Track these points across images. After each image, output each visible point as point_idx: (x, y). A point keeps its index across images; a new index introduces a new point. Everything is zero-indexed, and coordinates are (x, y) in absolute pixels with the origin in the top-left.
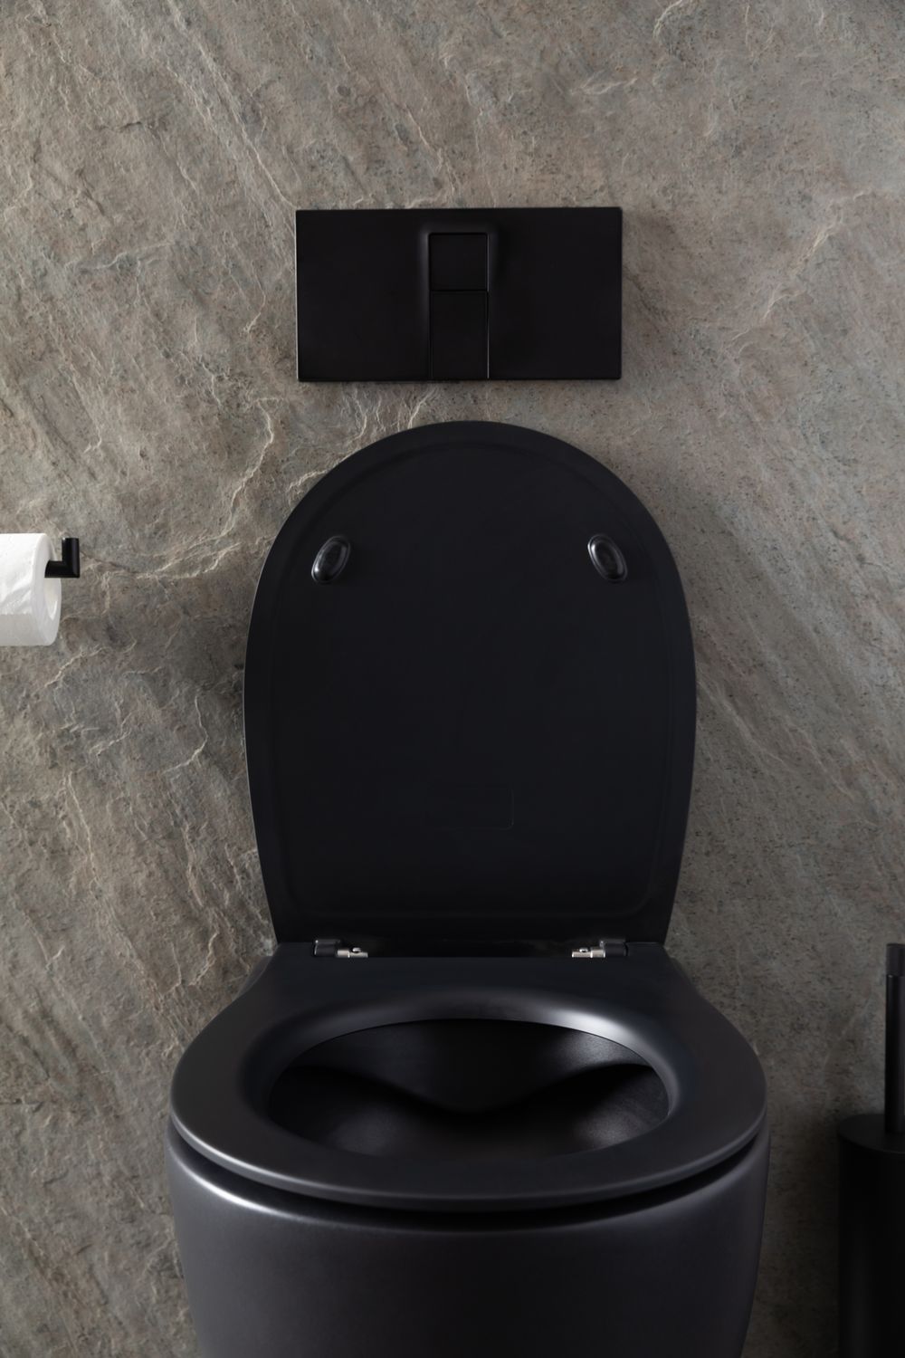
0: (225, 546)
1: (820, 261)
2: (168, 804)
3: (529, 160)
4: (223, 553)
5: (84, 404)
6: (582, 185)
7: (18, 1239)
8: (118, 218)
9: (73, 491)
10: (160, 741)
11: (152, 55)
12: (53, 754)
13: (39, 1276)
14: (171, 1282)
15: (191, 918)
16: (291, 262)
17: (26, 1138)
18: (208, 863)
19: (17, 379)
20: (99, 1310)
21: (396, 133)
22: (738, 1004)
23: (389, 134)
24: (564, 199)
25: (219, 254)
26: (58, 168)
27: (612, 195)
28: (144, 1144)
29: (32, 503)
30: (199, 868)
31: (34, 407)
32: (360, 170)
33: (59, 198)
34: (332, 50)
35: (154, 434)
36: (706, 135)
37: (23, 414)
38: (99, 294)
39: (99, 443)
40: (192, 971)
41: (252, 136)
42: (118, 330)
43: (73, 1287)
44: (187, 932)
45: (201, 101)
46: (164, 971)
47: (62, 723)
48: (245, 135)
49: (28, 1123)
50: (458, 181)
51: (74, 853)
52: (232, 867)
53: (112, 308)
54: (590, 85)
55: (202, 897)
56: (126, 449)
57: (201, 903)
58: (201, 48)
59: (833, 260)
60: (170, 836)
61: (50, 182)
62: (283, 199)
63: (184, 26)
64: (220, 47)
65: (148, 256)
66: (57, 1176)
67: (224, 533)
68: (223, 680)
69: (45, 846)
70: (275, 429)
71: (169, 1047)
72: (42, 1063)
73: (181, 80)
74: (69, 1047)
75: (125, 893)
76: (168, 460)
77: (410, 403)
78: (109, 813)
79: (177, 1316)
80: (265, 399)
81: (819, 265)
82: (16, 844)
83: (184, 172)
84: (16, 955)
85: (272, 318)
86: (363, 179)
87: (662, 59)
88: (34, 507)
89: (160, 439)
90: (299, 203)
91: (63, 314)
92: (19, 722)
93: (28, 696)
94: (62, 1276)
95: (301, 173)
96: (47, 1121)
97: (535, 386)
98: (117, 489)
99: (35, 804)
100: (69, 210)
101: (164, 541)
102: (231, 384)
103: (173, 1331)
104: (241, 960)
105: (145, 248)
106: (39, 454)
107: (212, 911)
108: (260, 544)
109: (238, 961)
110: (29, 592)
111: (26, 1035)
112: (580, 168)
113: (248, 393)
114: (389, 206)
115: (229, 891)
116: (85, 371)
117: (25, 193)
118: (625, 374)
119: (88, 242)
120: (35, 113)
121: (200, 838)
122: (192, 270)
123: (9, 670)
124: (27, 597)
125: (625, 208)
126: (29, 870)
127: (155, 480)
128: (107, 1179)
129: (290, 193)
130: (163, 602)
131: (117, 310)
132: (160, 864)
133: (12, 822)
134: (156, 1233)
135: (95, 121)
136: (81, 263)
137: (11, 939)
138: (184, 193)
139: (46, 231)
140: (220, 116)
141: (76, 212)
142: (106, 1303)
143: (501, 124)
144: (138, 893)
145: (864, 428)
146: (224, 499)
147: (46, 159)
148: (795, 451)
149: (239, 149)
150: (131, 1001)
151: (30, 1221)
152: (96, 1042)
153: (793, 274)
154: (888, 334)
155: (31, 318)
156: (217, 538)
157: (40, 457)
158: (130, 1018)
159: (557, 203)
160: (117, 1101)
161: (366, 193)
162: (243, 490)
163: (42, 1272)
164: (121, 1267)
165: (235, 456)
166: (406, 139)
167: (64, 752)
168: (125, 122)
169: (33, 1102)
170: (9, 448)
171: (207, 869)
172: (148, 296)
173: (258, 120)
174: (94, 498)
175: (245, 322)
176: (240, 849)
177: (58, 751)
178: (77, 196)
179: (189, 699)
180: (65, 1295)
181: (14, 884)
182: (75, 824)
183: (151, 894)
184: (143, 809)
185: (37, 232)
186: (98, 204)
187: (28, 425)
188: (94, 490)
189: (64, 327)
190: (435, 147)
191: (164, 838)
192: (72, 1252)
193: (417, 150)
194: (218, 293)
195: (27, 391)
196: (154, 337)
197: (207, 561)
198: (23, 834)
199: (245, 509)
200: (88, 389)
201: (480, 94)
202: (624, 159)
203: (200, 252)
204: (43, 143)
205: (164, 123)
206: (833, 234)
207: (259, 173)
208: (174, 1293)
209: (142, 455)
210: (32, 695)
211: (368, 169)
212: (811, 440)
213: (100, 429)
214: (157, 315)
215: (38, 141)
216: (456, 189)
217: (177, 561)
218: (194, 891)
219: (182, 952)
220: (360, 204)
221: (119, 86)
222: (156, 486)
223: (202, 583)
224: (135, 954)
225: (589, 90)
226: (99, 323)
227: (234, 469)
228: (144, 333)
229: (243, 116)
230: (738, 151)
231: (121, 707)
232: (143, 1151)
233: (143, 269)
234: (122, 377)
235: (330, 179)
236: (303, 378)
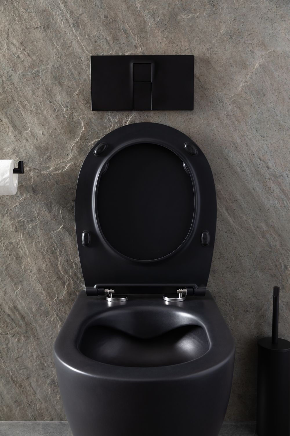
0: (69, 163)
1: (257, 72)
2: (52, 243)
3: (165, 39)
4: (68, 165)
5: (24, 118)
6: (182, 48)
7: (8, 375)
8: (34, 58)
9: (21, 145)
10: (49, 224)
11: (44, 5)
12: (16, 228)
13: (14, 386)
14: (55, 388)
15: (60, 278)
16: (89, 72)
17: (10, 345)
18: (65, 261)
19: (3, 110)
20: (33, 396)
21: (123, 30)
22: (228, 304)
23: (120, 31)
24: (176, 52)
25: (66, 70)
26: (14, 41)
27: (191, 51)
28: (46, 347)
29: (8, 149)
30: (62, 263)
31: (8, 118)
32: (111, 43)
33: (15, 51)
34: (102, 3)
35: (46, 127)
36: (221, 31)
37: (5, 121)
38: (28, 82)
39: (29, 130)
40: (60, 294)
41: (76, 31)
42: (35, 94)
43: (25, 389)
44: (59, 282)
45: (60, 19)
46: (52, 294)
47: (18, 218)
48: (74, 31)
49: (10, 340)
50: (142, 46)
51: (23, 258)
52: (72, 263)
53: (32, 87)
54: (184, 15)
55: (63, 272)
56: (37, 132)
57: (63, 274)
58: (60, 2)
59: (261, 72)
60: (53, 253)
61: (12, 46)
62: (86, 52)
64: (66, 2)
65: (44, 70)
66: (20, 356)
67: (69, 159)
68: (69, 205)
69: (14, 256)
70: (85, 126)
71: (53, 317)
72: (14, 322)
73: (53, 13)
74: (23, 317)
75: (39, 271)
76: (51, 136)
77: (127, 118)
78: (34, 246)
79: (57, 398)
80: (81, 116)
81: (256, 74)
82: (5, 255)
83: (55, 43)
84: (6, 289)
85: (83, 90)
86: (112, 46)
87: (207, 7)
88: (9, 150)
89: (48, 129)
90: (92, 53)
91: (17, 89)
92: (5, 218)
93: (8, 210)
94: (22, 386)
95: (92, 43)
96: (16, 339)
97: (166, 112)
98: (35, 145)
99: (11, 243)
100: (18, 55)
101: (50, 161)
102: (70, 111)
103: (56, 402)
104: (75, 291)
105: (43, 68)
106: (10, 133)
107: (66, 276)
108: (80, 162)
109: (74, 291)
110: (8, 179)
111: (9, 314)
112: (181, 42)
113: (76, 114)
114: (120, 54)
115: (71, 270)
116: (24, 107)
117: (4, 49)
118: (195, 108)
119: (25, 65)
120: (7, 23)
121: (62, 254)
122: (58, 75)
123: (2, 201)
124: (8, 180)
125: (195, 55)
126: (9, 263)
127: (47, 142)
128: (35, 357)
129: (89, 50)
130: (50, 180)
131: (34, 87)
132: (50, 262)
133: (4, 248)
134: (50, 373)
135: (26, 26)
136: (22, 72)
137: (4, 285)
138: (55, 50)
139: (11, 62)
140: (66, 25)
141: (21, 56)
142: (35, 394)
143: (156, 28)
144: (43, 270)
145: (270, 126)
146: (69, 148)
147: (11, 39)
148: (248, 133)
149: (72, 35)
150: (41, 303)
151: (12, 370)
152: (31, 316)
153: (248, 77)
154: (277, 96)
155: (7, 90)
156: (67, 160)
157: (11, 135)
158: (41, 309)
159: (174, 54)
160: (37, 334)
161: (113, 50)
162: (74, 145)
163: (16, 385)
164: (40, 383)
165: (72, 134)
166: (125, 33)
167: (20, 227)
168: (36, 27)
169: (12, 334)
171: (64, 263)
172: (44, 83)
173: (78, 26)
174: (28, 147)
175: (75, 91)
176: (75, 257)
177: (18, 227)
178: (21, 51)
179: (58, 211)
180: (23, 391)
181: (5, 268)
182: (23, 249)
183: (47, 271)
184: (44, 245)
185: (8, 62)
186: (28, 53)
187: (6, 124)
188: (28, 145)
189: (17, 93)
190: (135, 35)
191: (51, 254)
192: (25, 379)
193: (129, 36)
194: (66, 82)
195: (6, 113)
196: (46, 96)
197: (63, 168)
198: (7, 252)
199: (75, 151)
200: (25, 113)
201: (149, 18)
202: (195, 39)
203: (60, 69)
204: (10, 33)
205: (48, 27)
206: (261, 64)
207: (79, 43)
208: (56, 391)
209: (43, 134)
210: (9, 209)
211: (113, 42)
212: (253, 130)
213: (29, 125)
214: (47, 89)
215: (8, 33)
216: (142, 49)
217: (54, 168)
218: (61, 270)
219: (57, 288)
220: (111, 54)
221: (34, 15)
222: (47, 144)
223: (62, 174)
224: (42, 289)
225: (184, 17)
226: (28, 92)
227: (72, 138)
228: (43, 95)
229: (74, 25)
230: (231, 37)
231: (37, 213)
232: (46, 348)
233: (42, 74)
234: (36, 109)
235: (102, 45)
236: (93, 110)
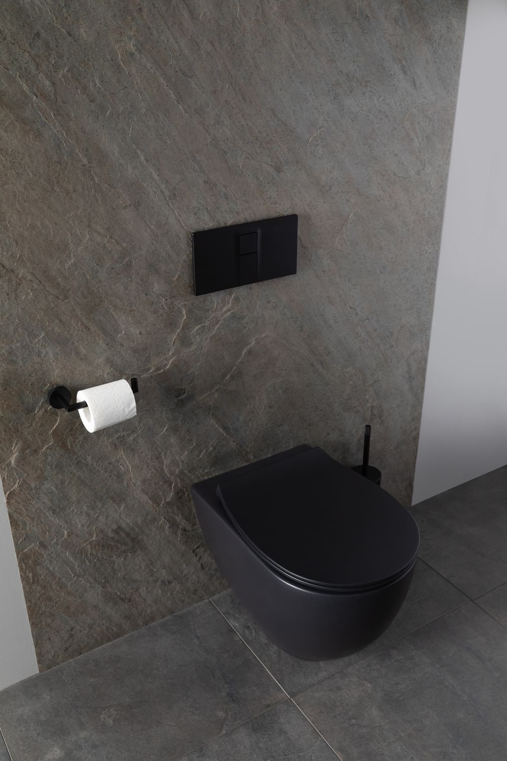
0: (171, 359)
2: (156, 449)
3: (268, 200)
4: (171, 361)
5: (116, 319)
6: (284, 207)
7: (115, 596)
8: (124, 245)
9: (115, 353)
10: (152, 429)
11: (133, 176)
12: (115, 445)
15: (166, 481)
17: (116, 566)
18: (171, 463)
20: (143, 604)
21: (224, 196)
23: (221, 197)
24: (279, 213)
25: (163, 252)
26: (99, 228)
27: (294, 209)
28: (154, 553)
30: (168, 465)
31: (97, 325)
32: (212, 212)
33: (101, 240)
34: (201, 166)
35: (144, 325)
38: (119, 276)
39: (123, 333)
40: (167, 496)
41: (173, 204)
42: (127, 288)
43: (135, 601)
44: (165, 486)
45: (153, 193)
46: (158, 500)
47: (116, 434)
48: (171, 205)
49: (116, 562)
50: (245, 212)
51: (125, 474)
52: (178, 461)
53: (124, 281)
55: (169, 474)
56: (133, 332)
58: (152, 170)
60: (157, 458)
61: (96, 235)
62: (186, 228)
63: (145, 162)
64: (160, 170)
65: (137, 258)
66: (127, 573)
67: (170, 354)
68: (173, 403)
69: (115, 476)
70: (186, 314)
71: (161, 522)
72: (119, 542)
73: (145, 185)
74: (128, 535)
75: (144, 481)
76: (149, 333)
77: (230, 295)
78: (136, 458)
80: (183, 304)
83: (148, 223)
84: (107, 513)
85: (183, 273)
86: (213, 216)
89: (146, 326)
90: (192, 229)
91: (106, 287)
94: (131, 600)
95: (191, 216)
96: (122, 559)
98: (132, 348)
99: (110, 463)
100: (105, 245)
101: (150, 362)
102: (170, 300)
105: (135, 255)
106: (101, 342)
107: (172, 477)
108: (183, 355)
111: (113, 536)
112: (282, 201)
113: (176, 303)
114: (222, 225)
116: (115, 306)
117: (86, 240)
118: (297, 271)
120: (87, 207)
121: (167, 456)
122: (153, 261)
125: (298, 214)
126: (110, 485)
127: (145, 342)
129: (189, 225)
131: (126, 281)
132: (155, 468)
133: (102, 472)
135: (112, 206)
138: (149, 230)
139: (96, 255)
140: (161, 198)
141: (107, 245)
142: (145, 601)
144: (148, 480)
146: (169, 342)
147: (94, 225)
149: (168, 211)
150: (147, 513)
151: (119, 589)
152: (137, 530)
153: (344, 228)
155: (93, 290)
156: (168, 356)
158: (148, 518)
159: (277, 215)
160: (145, 544)
161: (214, 221)
162: (176, 337)
163: (124, 602)
164: (150, 590)
165: (173, 326)
166: (227, 198)
167: (119, 443)
168: (124, 206)
169: (117, 555)
170: (89, 342)
172: (138, 274)
173: (175, 198)
175: (174, 276)
177: (117, 444)
178: (107, 239)
179: (162, 413)
180: (132, 605)
181: (105, 492)
182: (125, 465)
184: (148, 453)
185: (92, 256)
186: (116, 240)
187: (96, 332)
188: (123, 350)
189: (106, 291)
190: (237, 200)
191: (155, 460)
192: (133, 593)
193: (231, 201)
194: (163, 267)
195: (94, 320)
196: (141, 289)
197: (165, 365)
199: (177, 343)
200: (117, 313)
203: (156, 253)
204: (92, 218)
205: (139, 204)
207: (176, 219)
209: (140, 334)
211: (215, 212)
213: (123, 327)
214: (142, 280)
215: (89, 218)
216: (244, 215)
217: (154, 368)
219: (163, 493)
220: (212, 226)
221: (120, 190)
223: (165, 374)
224: (148, 499)
226: (120, 287)
227: (173, 331)
228: (137, 288)
229: (170, 197)
231: (138, 422)
233: (135, 263)
234: (130, 306)
235: (202, 217)
236: (195, 294)
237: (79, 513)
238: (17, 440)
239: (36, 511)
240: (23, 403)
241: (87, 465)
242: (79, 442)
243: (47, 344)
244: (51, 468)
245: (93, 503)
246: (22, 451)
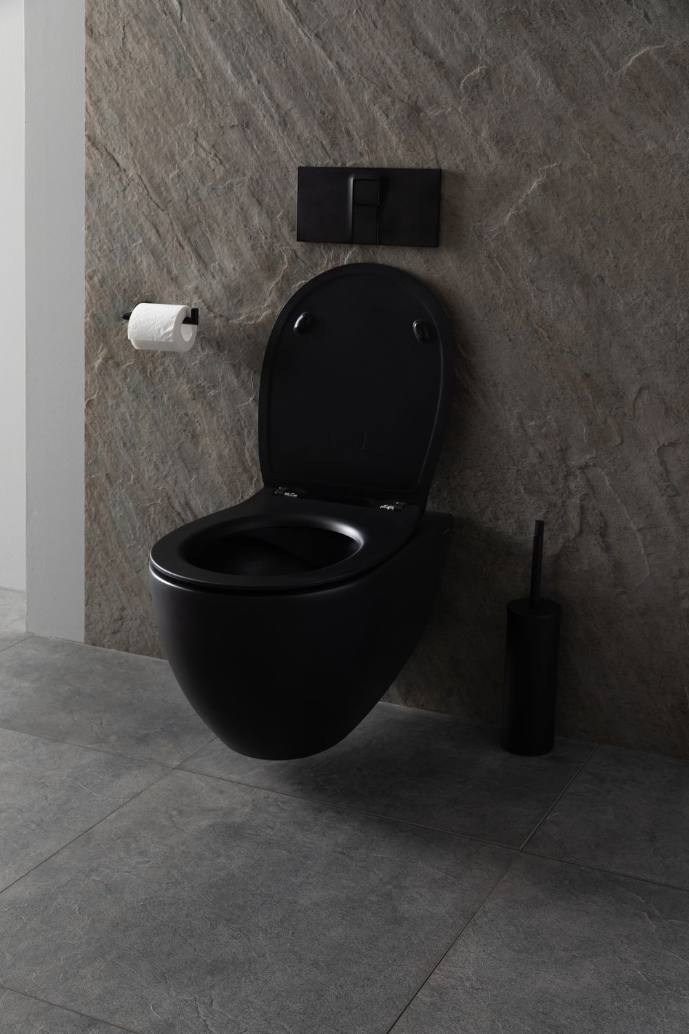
0: (265, 311)
1: (534, 196)
2: (239, 420)
3: (401, 145)
4: (264, 314)
5: (212, 245)
6: (425, 158)
8: (228, 166)
9: (206, 282)
10: (237, 393)
11: (244, 96)
12: (194, 394)
15: (246, 470)
18: (254, 448)
19: (186, 233)
21: (344, 131)
23: (341, 132)
24: (416, 164)
25: (268, 183)
26: (205, 144)
27: (438, 162)
29: (189, 287)
30: (250, 450)
31: (192, 246)
32: (328, 148)
33: (205, 157)
34: (318, 94)
35: (238, 261)
36: (482, 135)
37: (187, 248)
38: (219, 199)
39: (217, 263)
41: (283, 132)
42: (226, 214)
44: (244, 475)
45: (263, 116)
47: (198, 381)
48: (280, 132)
50: (370, 156)
51: (201, 437)
53: (224, 205)
54: (431, 111)
55: (251, 463)
56: (227, 266)
57: (250, 465)
58: (263, 93)
59: (540, 196)
60: (239, 434)
61: (201, 150)
62: (294, 160)
63: (257, 84)
64: (271, 93)
65: (239, 183)
67: (266, 305)
69: (189, 432)
70: (288, 262)
73: (255, 107)
75: (220, 457)
76: (244, 272)
77: (345, 253)
78: (215, 421)
80: (284, 248)
81: (533, 198)
82: (178, 431)
83: (255, 147)
84: (177, 477)
85: (287, 213)
86: (329, 152)
87: (464, 99)
89: (241, 263)
90: (300, 163)
91: (205, 206)
92: (181, 379)
93: (185, 368)
95: (303, 148)
97: (400, 249)
98: (223, 283)
99: (186, 414)
100: (208, 162)
101: (242, 307)
102: (270, 240)
105: (238, 179)
106: (193, 266)
107: (255, 469)
111: (179, 511)
112: (424, 150)
113: (277, 245)
114: (339, 165)
116: (212, 231)
117: (191, 154)
118: (442, 244)
119: (215, 176)
120: (196, 121)
121: (252, 437)
122: (256, 190)
123: (178, 356)
125: (443, 168)
126: (183, 442)
127: (238, 281)
129: (297, 158)
130: (240, 333)
131: (226, 206)
132: (235, 445)
133: (177, 421)
135: (220, 124)
136: (212, 185)
137: (175, 470)
138: (255, 156)
139: (199, 171)
140: (271, 123)
141: (211, 163)
143: (390, 128)
144: (225, 457)
146: (266, 290)
147: (200, 140)
148: (518, 285)
149: (278, 137)
150: (221, 502)
153: (521, 201)
155: (192, 208)
156: (263, 307)
157: (193, 268)
159: (413, 166)
161: (330, 159)
162: (274, 287)
165: (271, 271)
166: (348, 135)
167: (198, 394)
168: (232, 124)
172: (238, 200)
173: (285, 125)
174: (214, 286)
175: (278, 213)
177: (196, 394)
178: (212, 156)
179: (249, 376)
181: (177, 447)
182: (202, 425)
183: (230, 458)
184: (229, 421)
185: (195, 171)
186: (220, 160)
187: (189, 253)
188: (214, 283)
189: (205, 212)
190: (361, 138)
191: (237, 434)
193: (353, 139)
194: (267, 199)
195: (189, 239)
196: (240, 218)
197: (258, 317)
198: (181, 427)
199: (274, 295)
200: (213, 239)
201: (381, 115)
202: (444, 146)
203: (260, 182)
204: (199, 133)
205: (247, 126)
206: (541, 183)
207: (285, 148)
209: (234, 269)
210: (188, 367)
211: (331, 147)
212: (526, 280)
213: (217, 257)
214: (242, 209)
215: (197, 132)
216: (369, 159)
217: (246, 316)
218: (248, 459)
219: (242, 485)
220: (327, 164)
221: (230, 109)
222: (239, 283)
223: (255, 327)
224: (223, 483)
225: (430, 113)
226: (219, 213)
227: (271, 277)
228: (236, 216)
229: (280, 123)
230: (497, 143)
231: (222, 377)
233: (237, 188)
234: (227, 235)
235: (315, 151)
236: (298, 240)
237: (148, 459)
238: (104, 346)
239: (109, 434)
240: (114, 307)
241: (163, 404)
242: (158, 373)
243: (142, 252)
244: (129, 391)
245: (163, 455)
246: (106, 360)
